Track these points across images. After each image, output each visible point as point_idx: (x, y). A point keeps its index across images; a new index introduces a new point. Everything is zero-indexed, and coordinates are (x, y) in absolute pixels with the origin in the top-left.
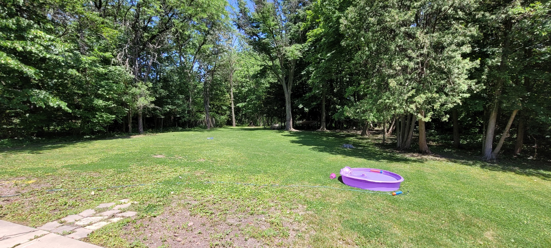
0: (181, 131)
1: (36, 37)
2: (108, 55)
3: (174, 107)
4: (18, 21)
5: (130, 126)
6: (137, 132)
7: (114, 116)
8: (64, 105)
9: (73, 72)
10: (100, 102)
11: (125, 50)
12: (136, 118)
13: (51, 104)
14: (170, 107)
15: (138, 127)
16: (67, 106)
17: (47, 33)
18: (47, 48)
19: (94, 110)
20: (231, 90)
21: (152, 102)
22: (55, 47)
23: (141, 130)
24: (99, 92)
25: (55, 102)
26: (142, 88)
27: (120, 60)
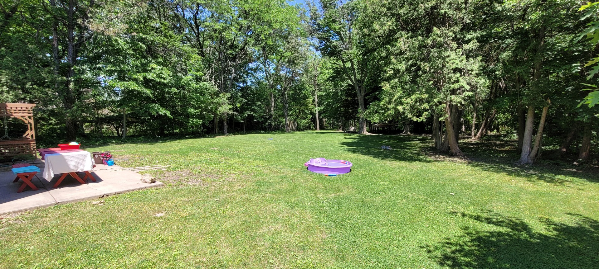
0: (263, 133)
1: (152, 68)
2: (200, 73)
3: (252, 113)
4: (141, 61)
5: (217, 129)
6: (221, 133)
7: (201, 121)
8: (168, 113)
9: (174, 90)
10: (192, 111)
11: (212, 68)
12: (221, 122)
13: (160, 113)
14: (249, 112)
15: (223, 130)
16: (170, 114)
17: (159, 65)
18: (159, 76)
19: (188, 116)
20: (316, 94)
21: (230, 109)
22: (163, 74)
23: (226, 132)
24: (192, 103)
25: (163, 112)
26: (224, 98)
27: (208, 77)
